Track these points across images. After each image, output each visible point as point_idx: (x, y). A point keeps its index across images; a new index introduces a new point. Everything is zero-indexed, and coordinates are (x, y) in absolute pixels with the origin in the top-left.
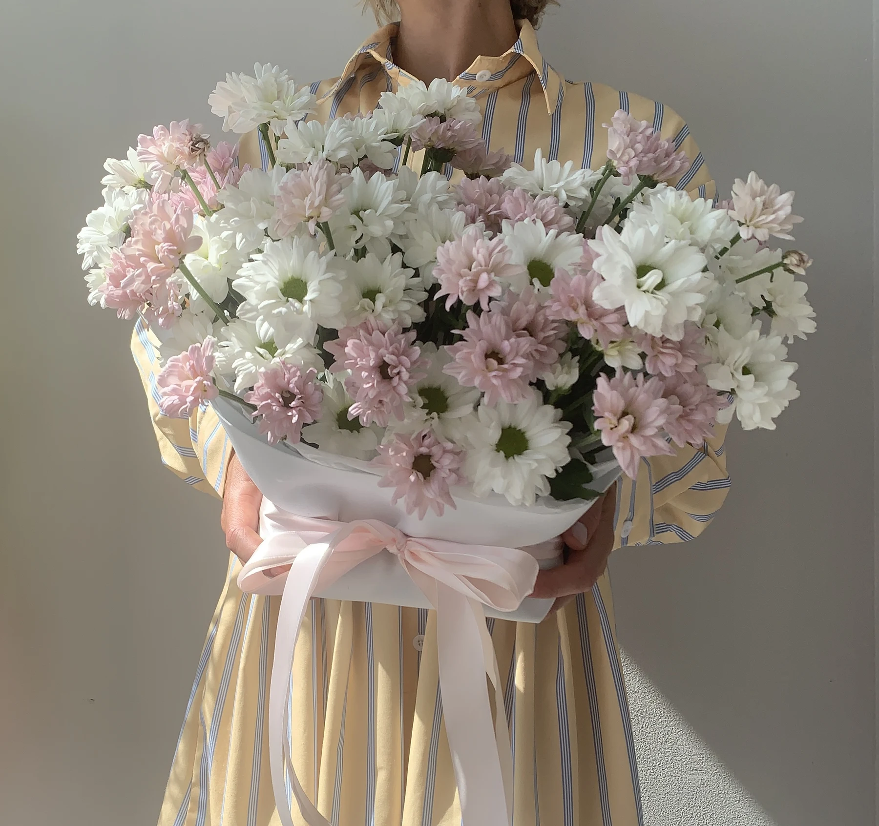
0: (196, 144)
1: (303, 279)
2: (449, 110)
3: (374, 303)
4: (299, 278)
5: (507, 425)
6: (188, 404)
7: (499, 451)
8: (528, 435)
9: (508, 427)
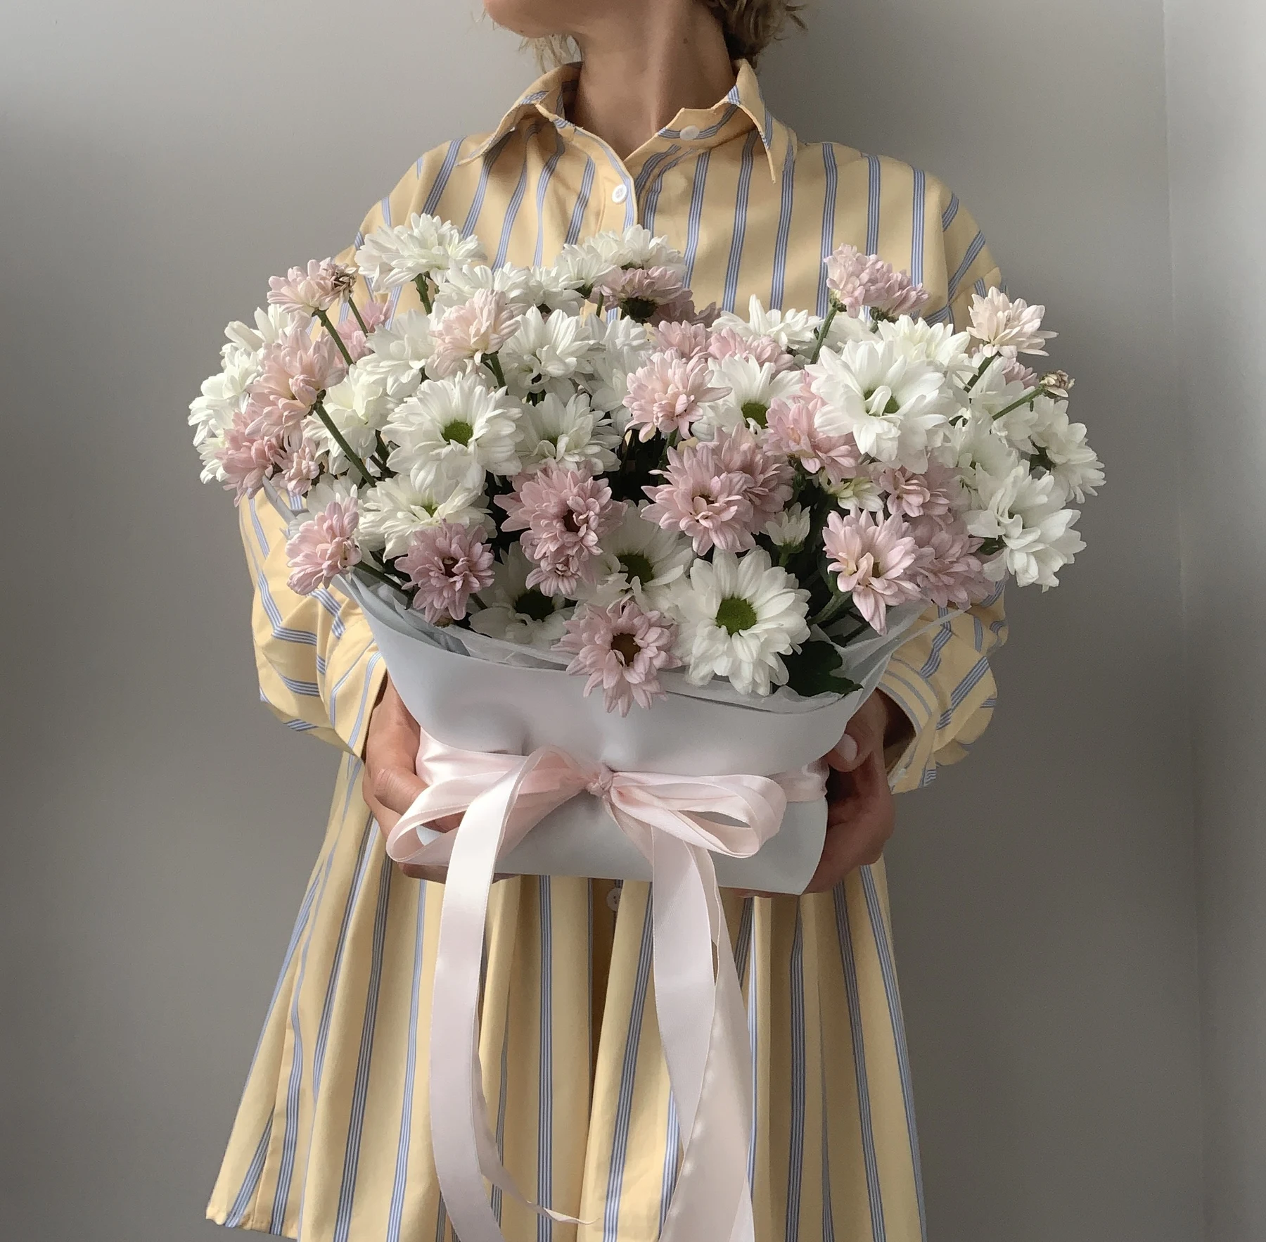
0: (340, 277)
1: (468, 422)
2: (647, 262)
3: (555, 446)
4: (463, 421)
5: (728, 595)
6: (324, 572)
7: (720, 627)
8: (755, 606)
9: (730, 597)
